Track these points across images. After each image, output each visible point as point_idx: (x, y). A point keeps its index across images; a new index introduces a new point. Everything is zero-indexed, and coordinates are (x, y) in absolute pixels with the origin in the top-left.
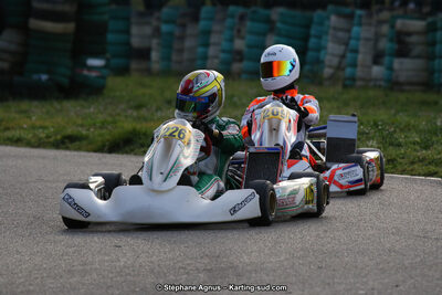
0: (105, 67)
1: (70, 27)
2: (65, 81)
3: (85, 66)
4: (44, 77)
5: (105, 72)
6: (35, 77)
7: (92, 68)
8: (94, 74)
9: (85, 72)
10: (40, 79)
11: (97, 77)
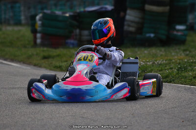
0: (186, 30)
1: (167, 9)
2: (164, 37)
3: (175, 29)
4: (152, 35)
5: (186, 32)
6: (148, 35)
7: (178, 31)
8: (179, 34)
9: (175, 33)
10: (150, 37)
11: (182, 35)
